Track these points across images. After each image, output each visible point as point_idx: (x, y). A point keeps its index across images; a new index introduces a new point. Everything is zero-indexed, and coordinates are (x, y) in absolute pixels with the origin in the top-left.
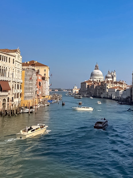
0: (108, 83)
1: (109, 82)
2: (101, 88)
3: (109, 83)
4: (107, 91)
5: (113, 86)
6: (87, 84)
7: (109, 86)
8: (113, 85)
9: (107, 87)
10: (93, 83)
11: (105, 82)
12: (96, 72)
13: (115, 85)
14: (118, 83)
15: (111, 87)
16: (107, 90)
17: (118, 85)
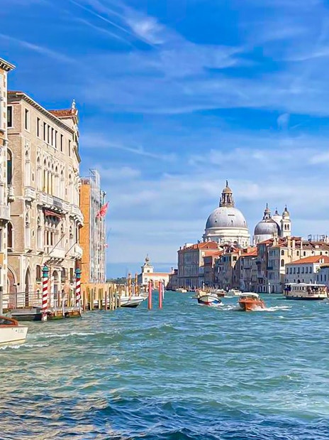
0: (286, 245)
1: (289, 242)
2: (258, 263)
3: (289, 246)
4: (281, 272)
5: (302, 254)
6: (202, 253)
7: (289, 256)
8: (302, 251)
9: (282, 257)
10: (221, 249)
11: (275, 244)
12: (225, 213)
13: (309, 253)
14: (317, 247)
15: (296, 258)
16: (281, 268)
17: (317, 253)
